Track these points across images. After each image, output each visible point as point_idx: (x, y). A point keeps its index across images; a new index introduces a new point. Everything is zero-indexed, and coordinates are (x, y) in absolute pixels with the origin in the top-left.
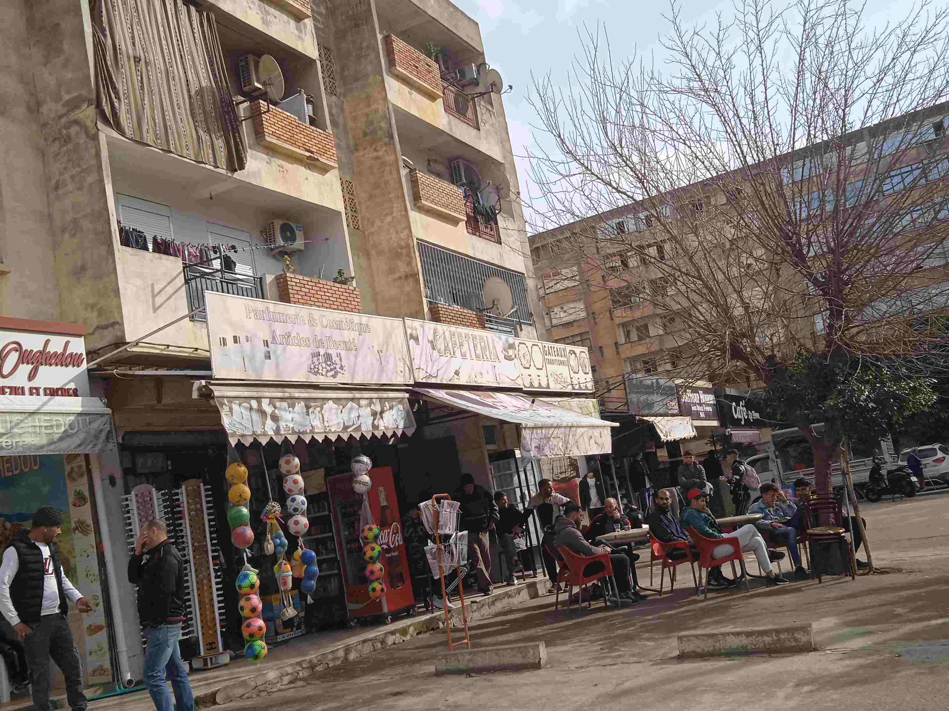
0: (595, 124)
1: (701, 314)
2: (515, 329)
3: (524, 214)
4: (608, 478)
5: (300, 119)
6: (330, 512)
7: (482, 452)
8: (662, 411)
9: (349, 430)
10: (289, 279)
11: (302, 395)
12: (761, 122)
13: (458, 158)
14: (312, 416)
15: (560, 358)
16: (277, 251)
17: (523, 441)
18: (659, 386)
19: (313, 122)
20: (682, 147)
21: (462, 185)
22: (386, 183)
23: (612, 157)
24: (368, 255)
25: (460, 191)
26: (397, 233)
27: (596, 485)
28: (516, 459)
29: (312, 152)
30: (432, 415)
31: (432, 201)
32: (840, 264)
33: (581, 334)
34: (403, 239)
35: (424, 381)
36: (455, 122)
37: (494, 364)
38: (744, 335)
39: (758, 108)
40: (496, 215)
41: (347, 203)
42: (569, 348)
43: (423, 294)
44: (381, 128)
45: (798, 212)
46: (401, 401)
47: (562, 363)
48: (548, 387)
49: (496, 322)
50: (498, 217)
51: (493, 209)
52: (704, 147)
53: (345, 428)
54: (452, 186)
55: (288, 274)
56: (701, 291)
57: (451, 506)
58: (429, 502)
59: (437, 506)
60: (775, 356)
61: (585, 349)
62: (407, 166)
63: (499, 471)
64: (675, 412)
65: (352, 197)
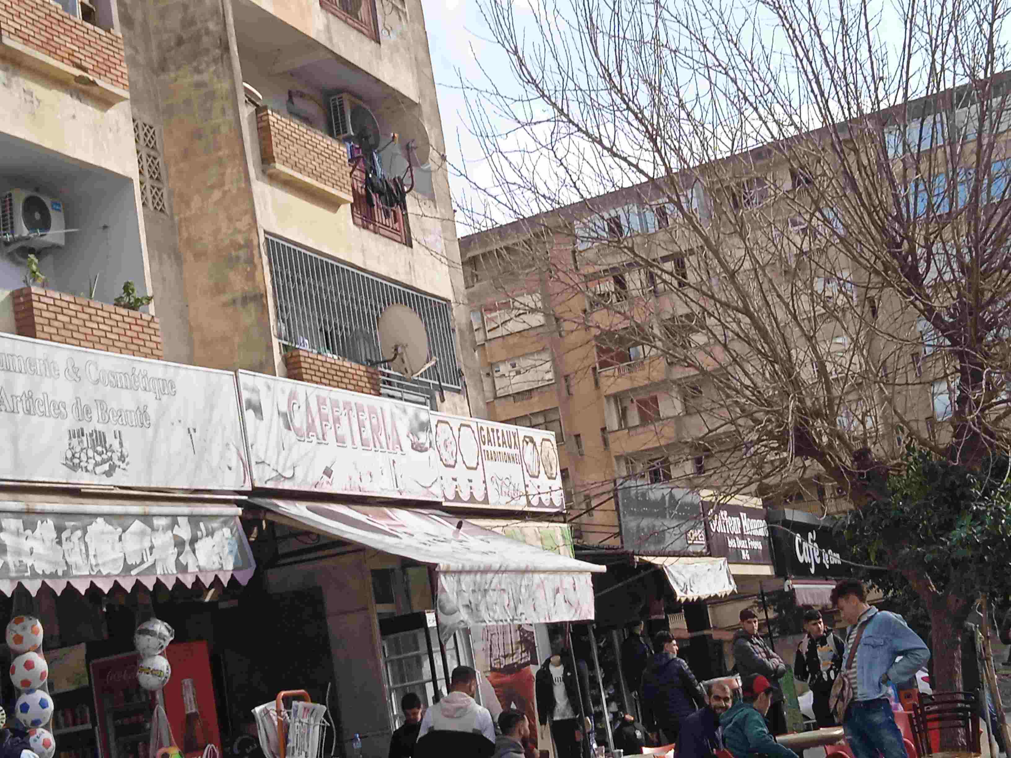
0: (577, 35)
1: (746, 374)
2: (432, 398)
3: (452, 190)
4: (584, 666)
5: (65, 9)
6: (94, 725)
7: (369, 618)
8: (677, 546)
9: (133, 573)
10: (35, 297)
11: (48, 507)
12: (854, 41)
13: (340, 91)
14: (66, 546)
15: (507, 450)
16: (19, 245)
17: (441, 596)
18: (673, 501)
19: (88, 15)
20: (721, 80)
21: (348, 139)
22: (216, 130)
23: (604, 94)
24: (178, 259)
25: (343, 150)
26: (230, 219)
27: (565, 678)
28: (427, 630)
29: (85, 70)
30: (283, 548)
31: (295, 166)
32: (979, 292)
33: (543, 413)
34: (240, 232)
35: (270, 485)
36: (337, 26)
37: (393, 457)
38: (817, 414)
39: (850, 17)
40: (403, 194)
41: (144, 162)
42: (523, 431)
43: (274, 332)
44: (208, 32)
45: (912, 200)
46: (226, 520)
47: (510, 459)
48: (486, 500)
49: (399, 385)
50: (409, 199)
51: (398, 183)
52: (758, 82)
53: (127, 568)
54: (328, 141)
55: (34, 289)
56: (747, 335)
57: (311, 712)
58: (271, 706)
59: (284, 713)
60: (869, 451)
61: (551, 435)
62: (251, 100)
63: (398, 653)
64: (699, 549)
65: (153, 153)
